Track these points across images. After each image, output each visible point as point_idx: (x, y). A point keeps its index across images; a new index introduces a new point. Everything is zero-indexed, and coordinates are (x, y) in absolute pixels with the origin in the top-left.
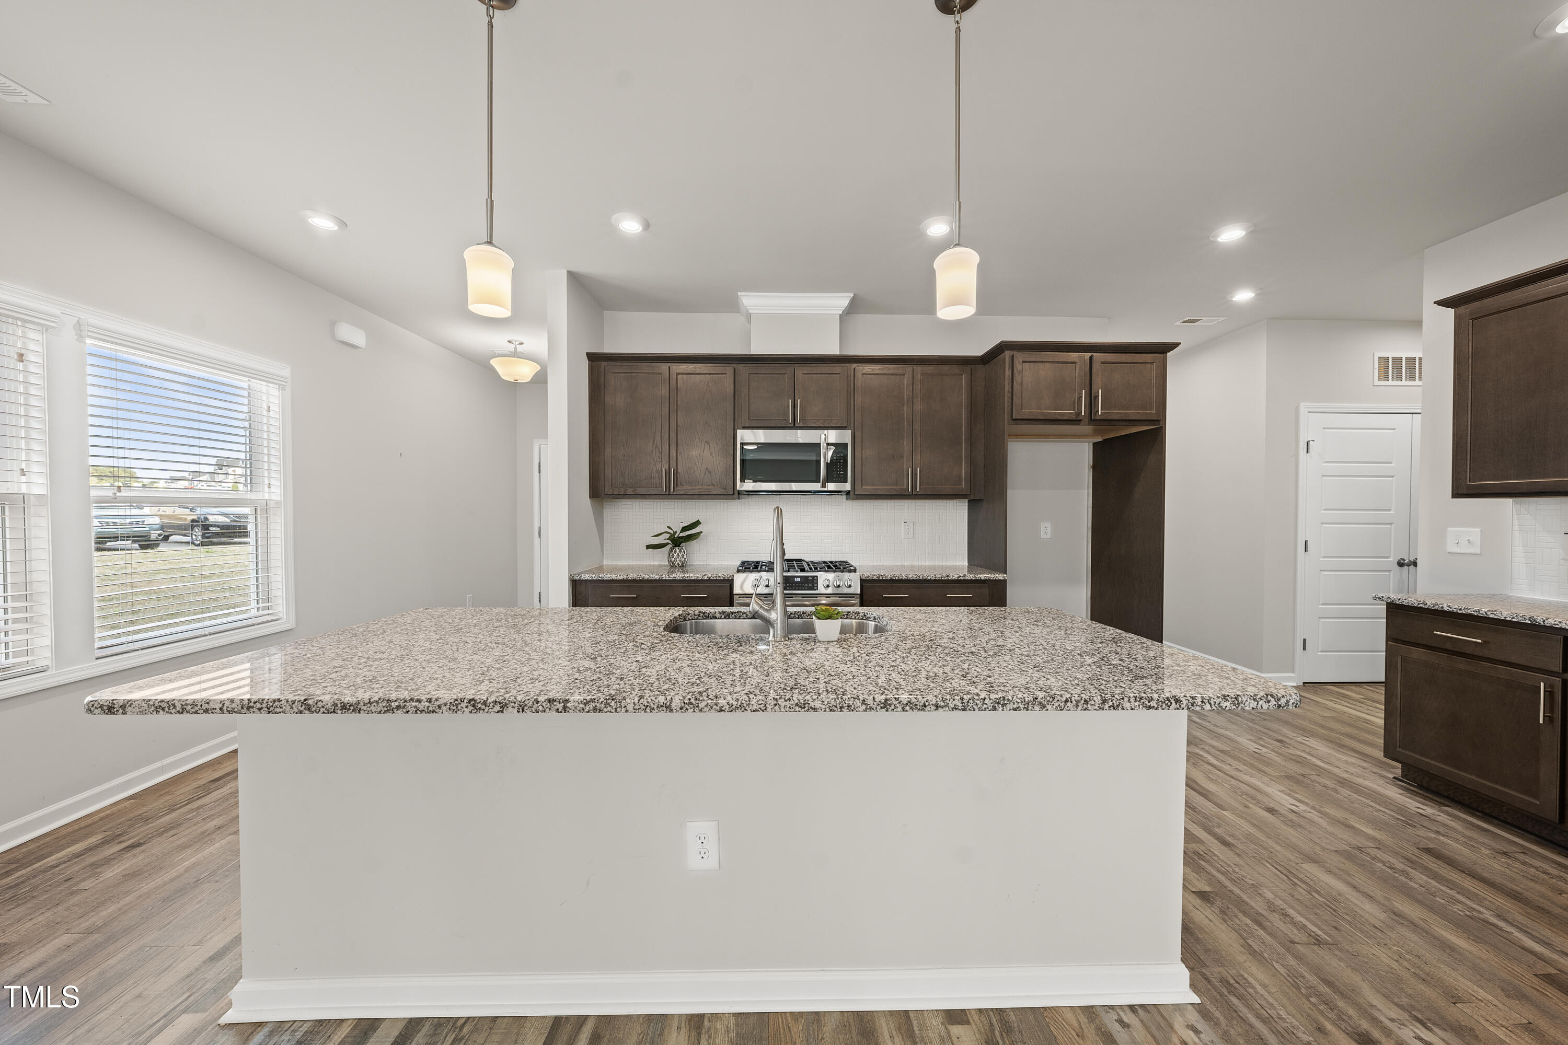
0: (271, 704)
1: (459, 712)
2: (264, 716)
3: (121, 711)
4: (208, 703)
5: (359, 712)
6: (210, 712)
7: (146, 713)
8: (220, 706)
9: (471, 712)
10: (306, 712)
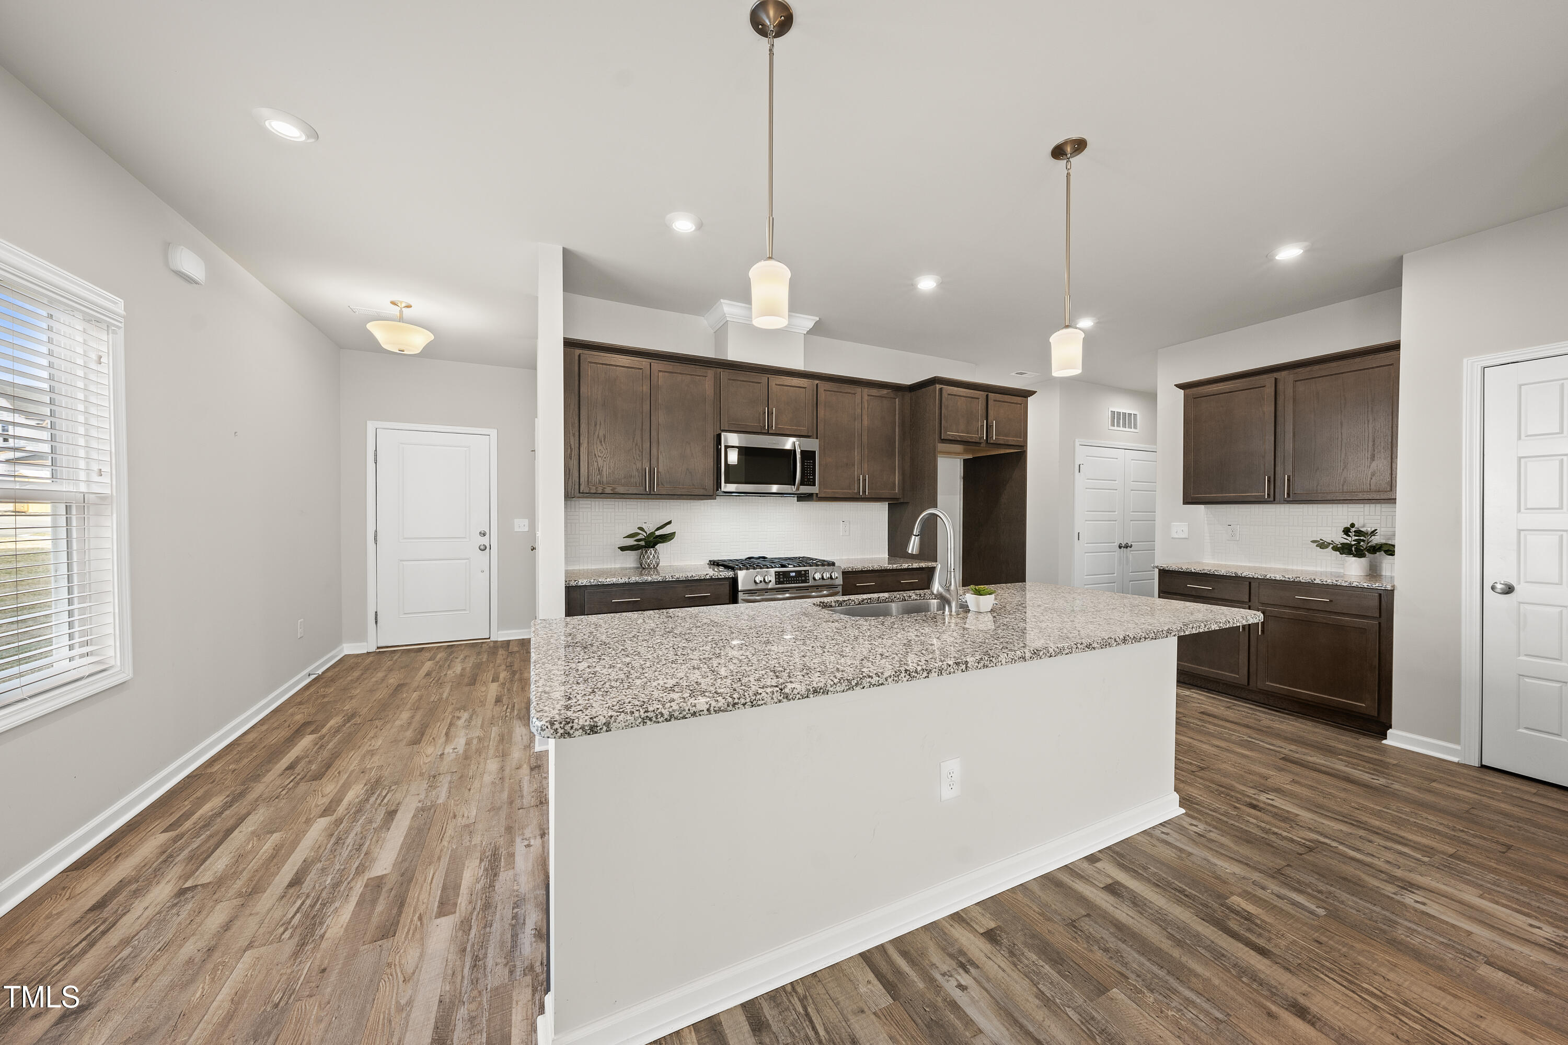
0: (754, 698)
1: (900, 682)
2: (749, 710)
3: (605, 728)
4: (695, 706)
5: (827, 693)
6: (698, 715)
7: (632, 727)
8: (708, 706)
9: (907, 681)
10: (785, 700)
